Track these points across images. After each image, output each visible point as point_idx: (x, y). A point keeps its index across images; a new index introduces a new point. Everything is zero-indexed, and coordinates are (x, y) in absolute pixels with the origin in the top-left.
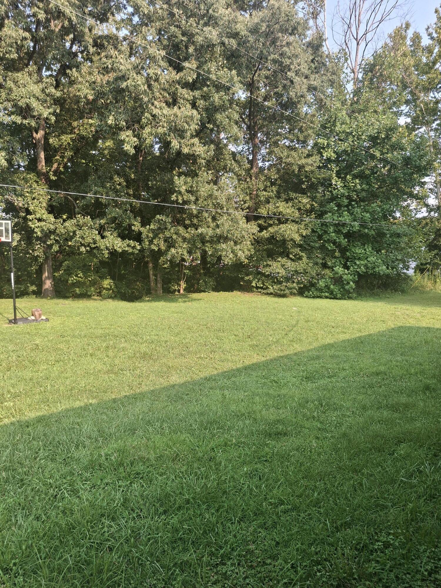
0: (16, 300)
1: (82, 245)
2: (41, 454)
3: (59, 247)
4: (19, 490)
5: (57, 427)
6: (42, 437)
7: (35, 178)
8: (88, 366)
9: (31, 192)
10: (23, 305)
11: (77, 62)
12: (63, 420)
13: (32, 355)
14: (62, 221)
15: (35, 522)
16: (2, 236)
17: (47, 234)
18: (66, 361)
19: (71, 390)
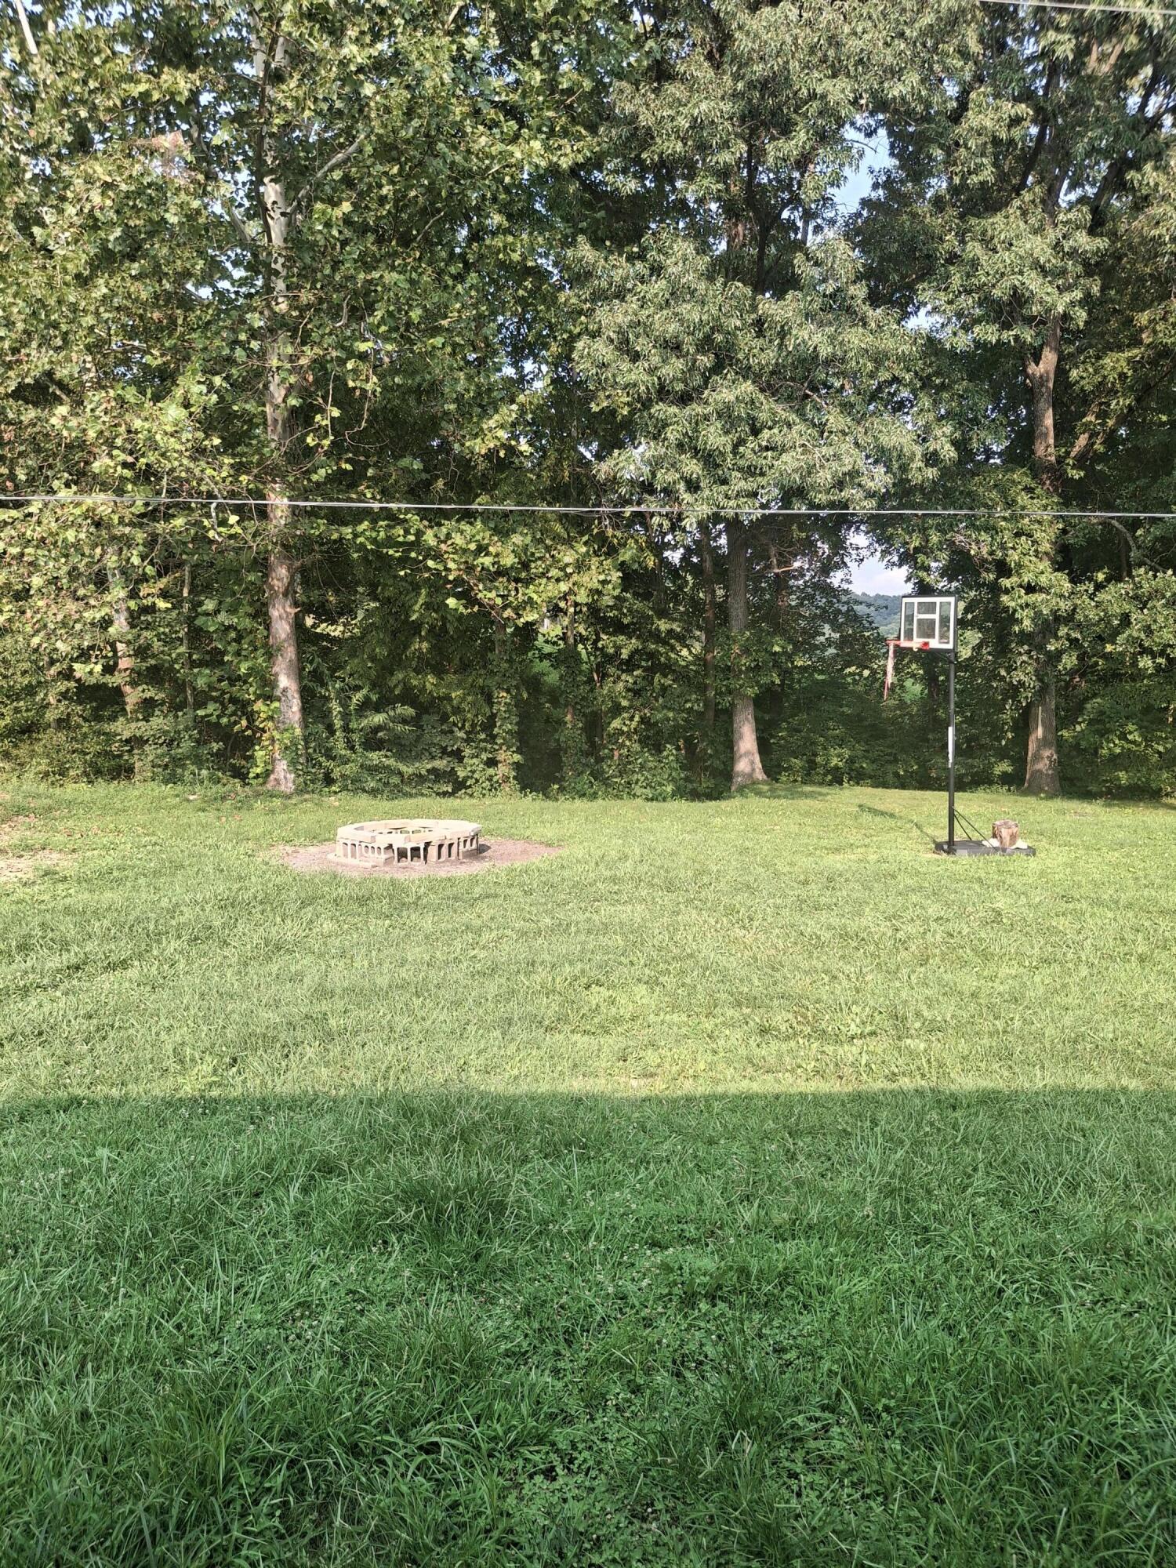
0: (957, 795)
1: (1145, 651)
2: (979, 1181)
3: (1080, 658)
4: (916, 1250)
5: (1025, 1126)
6: (987, 1143)
7: (1027, 481)
8: (1129, 987)
9: (1014, 518)
10: (975, 809)
11: (1156, 142)
12: (1045, 1113)
13: (983, 935)
14: (1091, 590)
15: (942, 1335)
16: (933, 636)
17: (1049, 625)
18: (1070, 965)
19: (1075, 1042)
